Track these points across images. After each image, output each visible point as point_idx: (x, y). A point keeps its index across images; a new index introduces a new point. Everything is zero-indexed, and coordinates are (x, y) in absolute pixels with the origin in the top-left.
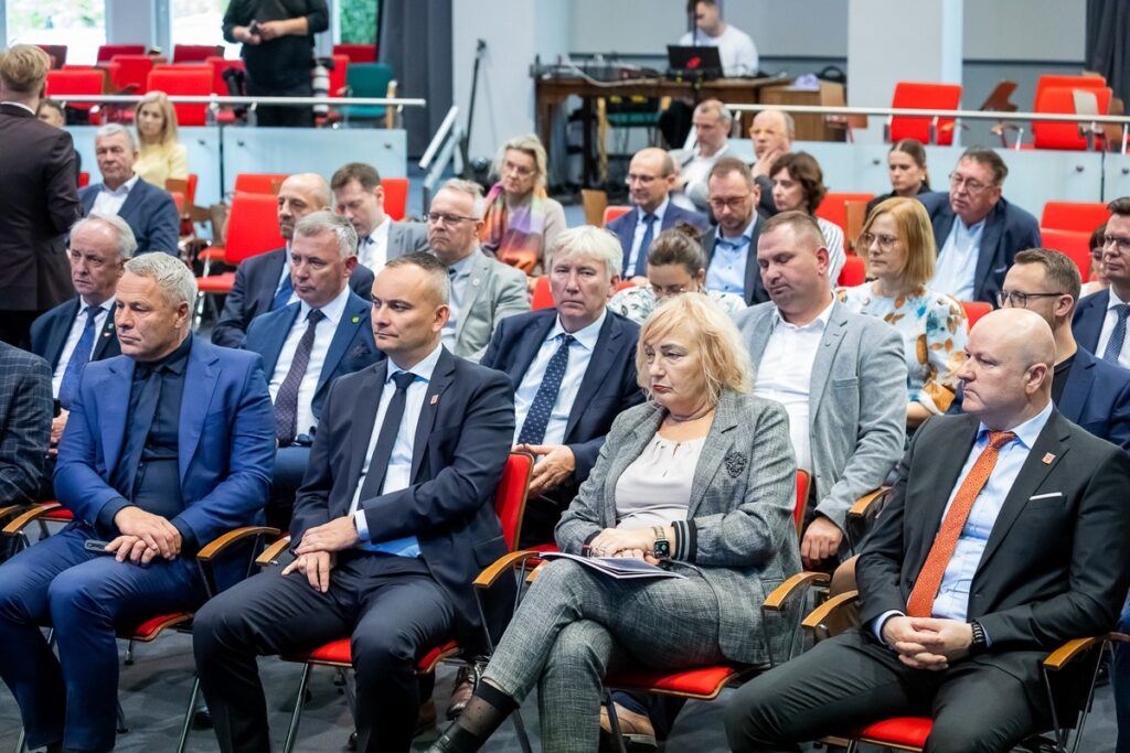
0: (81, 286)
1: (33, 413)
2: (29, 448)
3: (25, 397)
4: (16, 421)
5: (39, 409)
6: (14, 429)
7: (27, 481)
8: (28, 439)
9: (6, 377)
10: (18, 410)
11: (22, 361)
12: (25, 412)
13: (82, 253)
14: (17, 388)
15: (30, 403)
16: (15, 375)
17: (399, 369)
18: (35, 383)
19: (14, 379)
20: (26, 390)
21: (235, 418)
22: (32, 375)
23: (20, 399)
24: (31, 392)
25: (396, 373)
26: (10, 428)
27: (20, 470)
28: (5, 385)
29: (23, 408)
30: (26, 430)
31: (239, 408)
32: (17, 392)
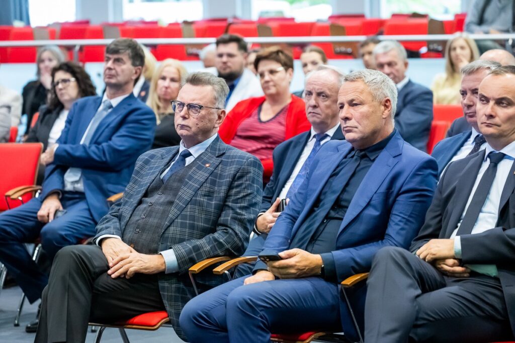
0: (313, 116)
1: (245, 194)
2: (239, 217)
3: (240, 182)
4: (233, 198)
5: (249, 191)
6: (230, 204)
7: (236, 239)
8: (238, 211)
9: (228, 168)
10: (234, 191)
11: (240, 157)
12: (239, 192)
13: (314, 92)
14: (235, 175)
15: (243, 186)
16: (234, 166)
17: (492, 150)
18: (248, 172)
19: (233, 169)
20: (241, 177)
21: (394, 201)
22: (246, 167)
23: (236, 183)
24: (244, 179)
25: (491, 153)
26: (227, 203)
27: (230, 231)
28: (226, 174)
29: (238, 189)
30: (239, 205)
31: (398, 195)
32: (235, 178)
